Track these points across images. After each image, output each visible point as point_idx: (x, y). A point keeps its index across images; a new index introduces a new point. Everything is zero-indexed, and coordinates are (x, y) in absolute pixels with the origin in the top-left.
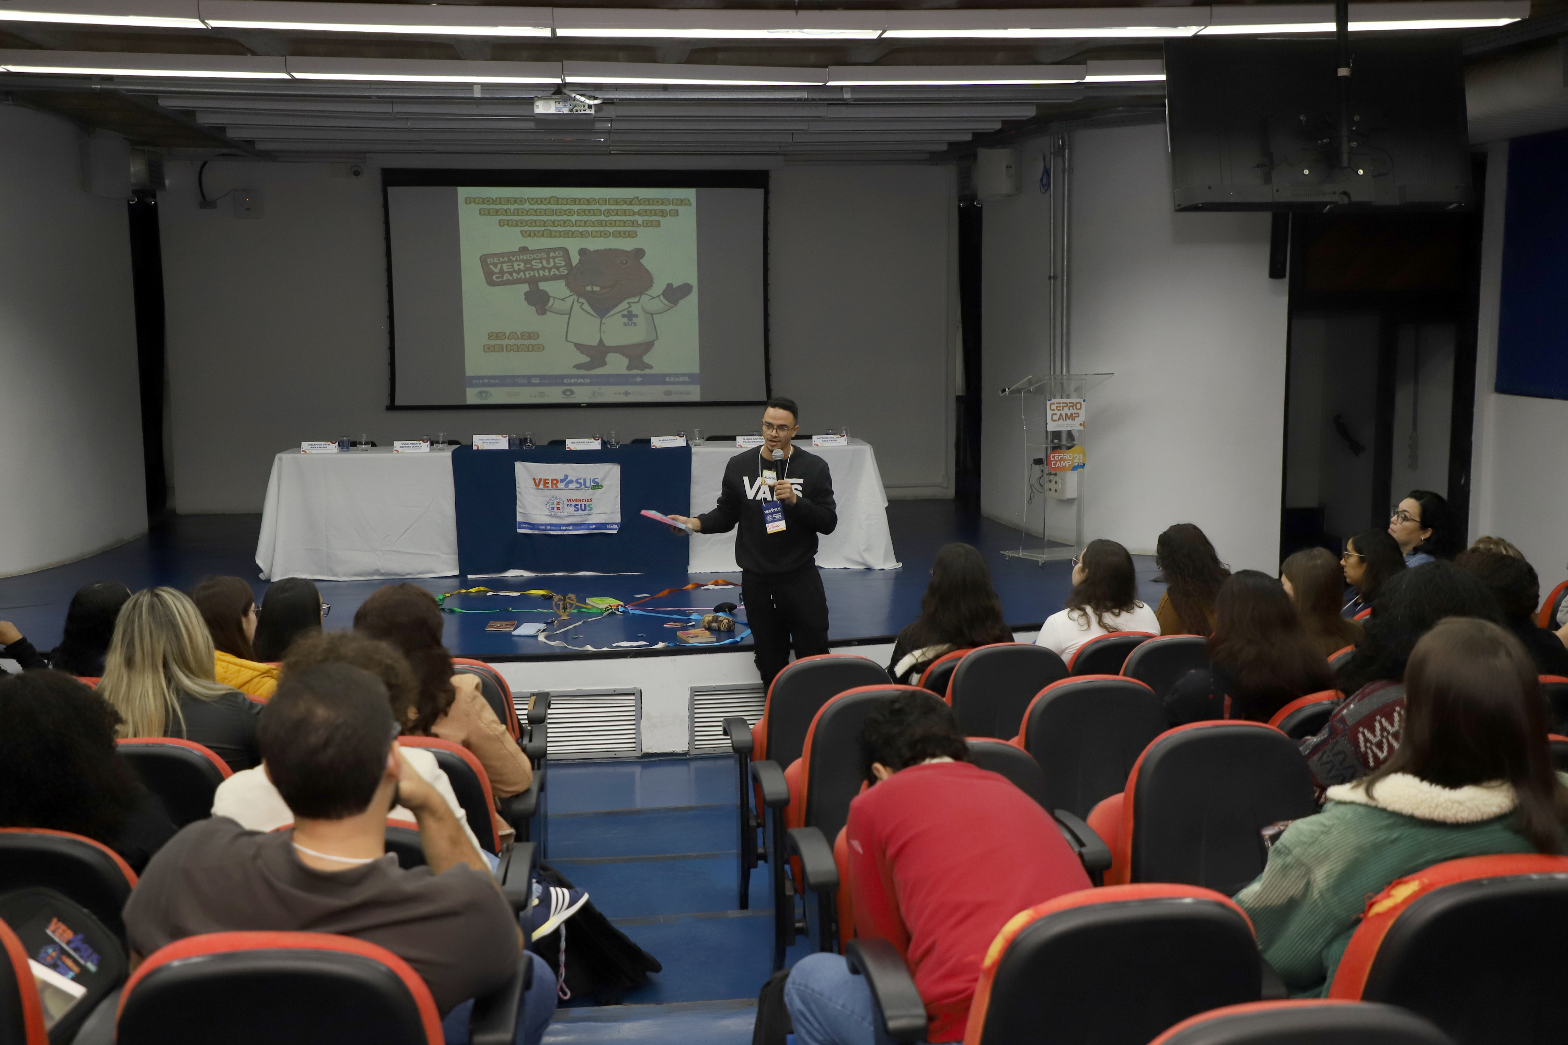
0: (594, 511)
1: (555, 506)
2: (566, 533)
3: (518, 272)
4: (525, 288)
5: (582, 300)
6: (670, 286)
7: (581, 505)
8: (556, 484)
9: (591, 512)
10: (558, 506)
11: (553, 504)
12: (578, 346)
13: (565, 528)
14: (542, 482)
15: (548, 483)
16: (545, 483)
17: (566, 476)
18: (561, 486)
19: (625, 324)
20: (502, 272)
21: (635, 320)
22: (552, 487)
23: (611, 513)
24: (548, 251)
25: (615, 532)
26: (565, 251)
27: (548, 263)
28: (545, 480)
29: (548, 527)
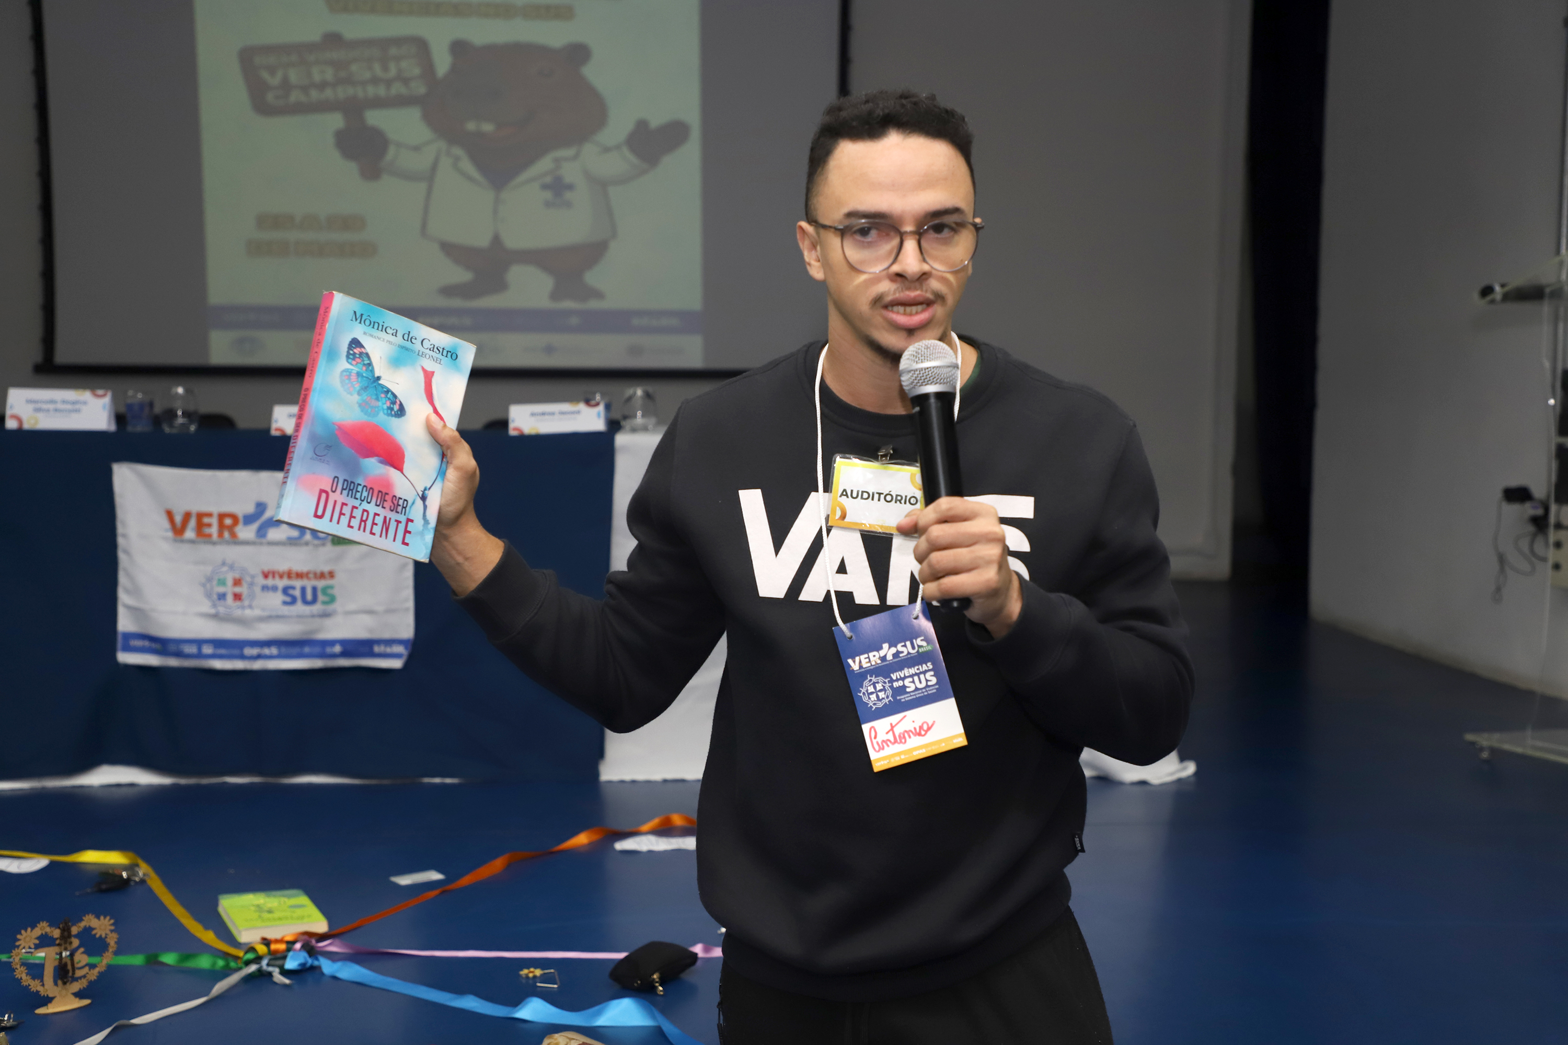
0: (337, 606)
1: (229, 589)
2: (258, 665)
3: (322, 86)
4: (336, 121)
5: (458, 151)
6: (642, 125)
7: (303, 590)
8: (231, 529)
9: (330, 608)
10: (238, 590)
11: (222, 582)
12: (450, 249)
13: (254, 651)
14: (193, 523)
15: (209, 525)
16: (200, 526)
17: (261, 507)
18: (246, 532)
19: (548, 204)
20: (286, 85)
21: (568, 195)
22: (221, 535)
23: (389, 611)
24: (385, 44)
25: (397, 664)
26: (421, 46)
27: (385, 69)
28: (200, 516)
29: (207, 650)
